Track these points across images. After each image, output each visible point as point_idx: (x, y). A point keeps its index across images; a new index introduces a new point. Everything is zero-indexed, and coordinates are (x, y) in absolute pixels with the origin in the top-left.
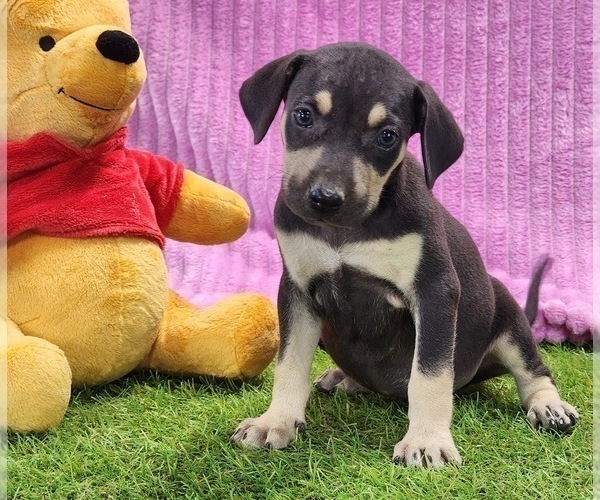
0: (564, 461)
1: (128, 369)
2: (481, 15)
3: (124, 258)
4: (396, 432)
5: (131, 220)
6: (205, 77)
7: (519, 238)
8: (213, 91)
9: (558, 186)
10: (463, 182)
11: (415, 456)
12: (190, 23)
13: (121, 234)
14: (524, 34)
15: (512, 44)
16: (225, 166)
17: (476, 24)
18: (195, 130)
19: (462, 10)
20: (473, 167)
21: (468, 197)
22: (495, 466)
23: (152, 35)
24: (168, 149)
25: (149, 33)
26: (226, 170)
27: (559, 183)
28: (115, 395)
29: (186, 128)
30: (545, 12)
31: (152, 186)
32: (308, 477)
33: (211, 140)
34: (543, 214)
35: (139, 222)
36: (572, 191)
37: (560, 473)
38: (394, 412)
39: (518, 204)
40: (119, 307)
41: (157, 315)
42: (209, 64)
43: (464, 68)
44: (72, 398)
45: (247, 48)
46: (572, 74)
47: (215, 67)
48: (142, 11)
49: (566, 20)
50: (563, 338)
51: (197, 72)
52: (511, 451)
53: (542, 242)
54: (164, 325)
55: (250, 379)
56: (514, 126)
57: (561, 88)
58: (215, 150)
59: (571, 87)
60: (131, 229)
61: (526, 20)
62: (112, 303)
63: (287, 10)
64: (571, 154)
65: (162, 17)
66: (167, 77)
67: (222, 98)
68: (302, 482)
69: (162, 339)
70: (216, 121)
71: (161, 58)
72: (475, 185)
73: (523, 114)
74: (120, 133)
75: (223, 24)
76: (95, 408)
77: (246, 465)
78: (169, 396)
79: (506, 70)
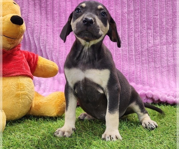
0: (152, 138)
1: (23, 115)
2: (125, 8)
3: (21, 82)
4: (103, 131)
5: (23, 71)
6: (45, 29)
7: (138, 73)
8: (47, 33)
9: (149, 57)
10: (121, 57)
11: (108, 137)
12: (39, 13)
13: (20, 75)
14: (138, 13)
15: (135, 16)
16: (52, 55)
17: (124, 11)
18: (42, 44)
19: (120, 7)
20: (124, 53)
21: (123, 61)
22: (132, 140)
23: (28, 17)
24: (34, 50)
25: (27, 16)
26: (52, 56)
27: (150, 57)
28: (19, 123)
29: (40, 44)
30: (144, 7)
31: (29, 61)
32: (76, 145)
33: (47, 47)
34: (145, 66)
35: (25, 72)
36: (153, 59)
37: (151, 141)
38: (102, 125)
39: (138, 63)
40: (20, 97)
41: (31, 99)
42: (46, 25)
43: (121, 24)
44: (6, 124)
45: (57, 20)
46: (152, 25)
47: (47, 26)
48: (25, 10)
49: (150, 9)
50: (152, 102)
51: (42, 27)
52: (137, 135)
53: (145, 74)
54: (34, 102)
55: (60, 117)
56: (136, 40)
57: (149, 29)
58: (48, 50)
59: (152, 28)
60: (23, 74)
61: (138, 9)
62: (18, 96)
63: (68, 8)
64: (153, 48)
65: (31, 11)
66: (33, 29)
67: (50, 35)
68: (75, 146)
69: (33, 106)
70: (48, 41)
71: (31, 23)
72: (125, 58)
73: (138, 37)
74: (19, 45)
75: (49, 13)
76: (14, 127)
77: (58, 142)
78: (36, 122)
79: (133, 24)
